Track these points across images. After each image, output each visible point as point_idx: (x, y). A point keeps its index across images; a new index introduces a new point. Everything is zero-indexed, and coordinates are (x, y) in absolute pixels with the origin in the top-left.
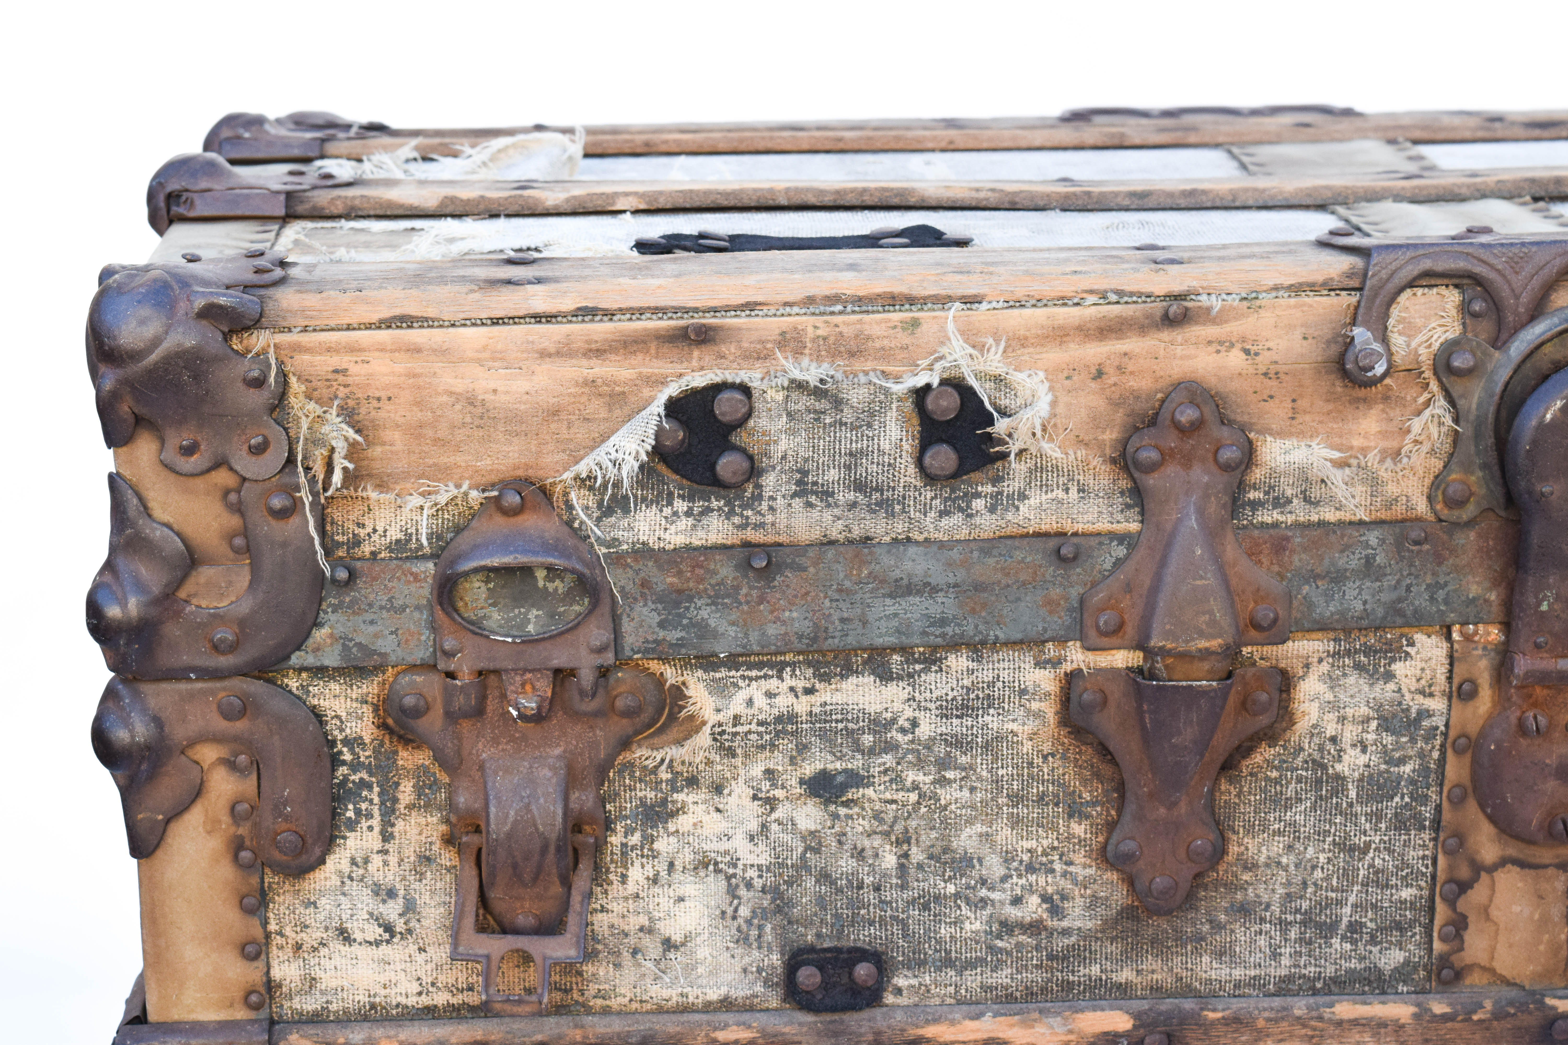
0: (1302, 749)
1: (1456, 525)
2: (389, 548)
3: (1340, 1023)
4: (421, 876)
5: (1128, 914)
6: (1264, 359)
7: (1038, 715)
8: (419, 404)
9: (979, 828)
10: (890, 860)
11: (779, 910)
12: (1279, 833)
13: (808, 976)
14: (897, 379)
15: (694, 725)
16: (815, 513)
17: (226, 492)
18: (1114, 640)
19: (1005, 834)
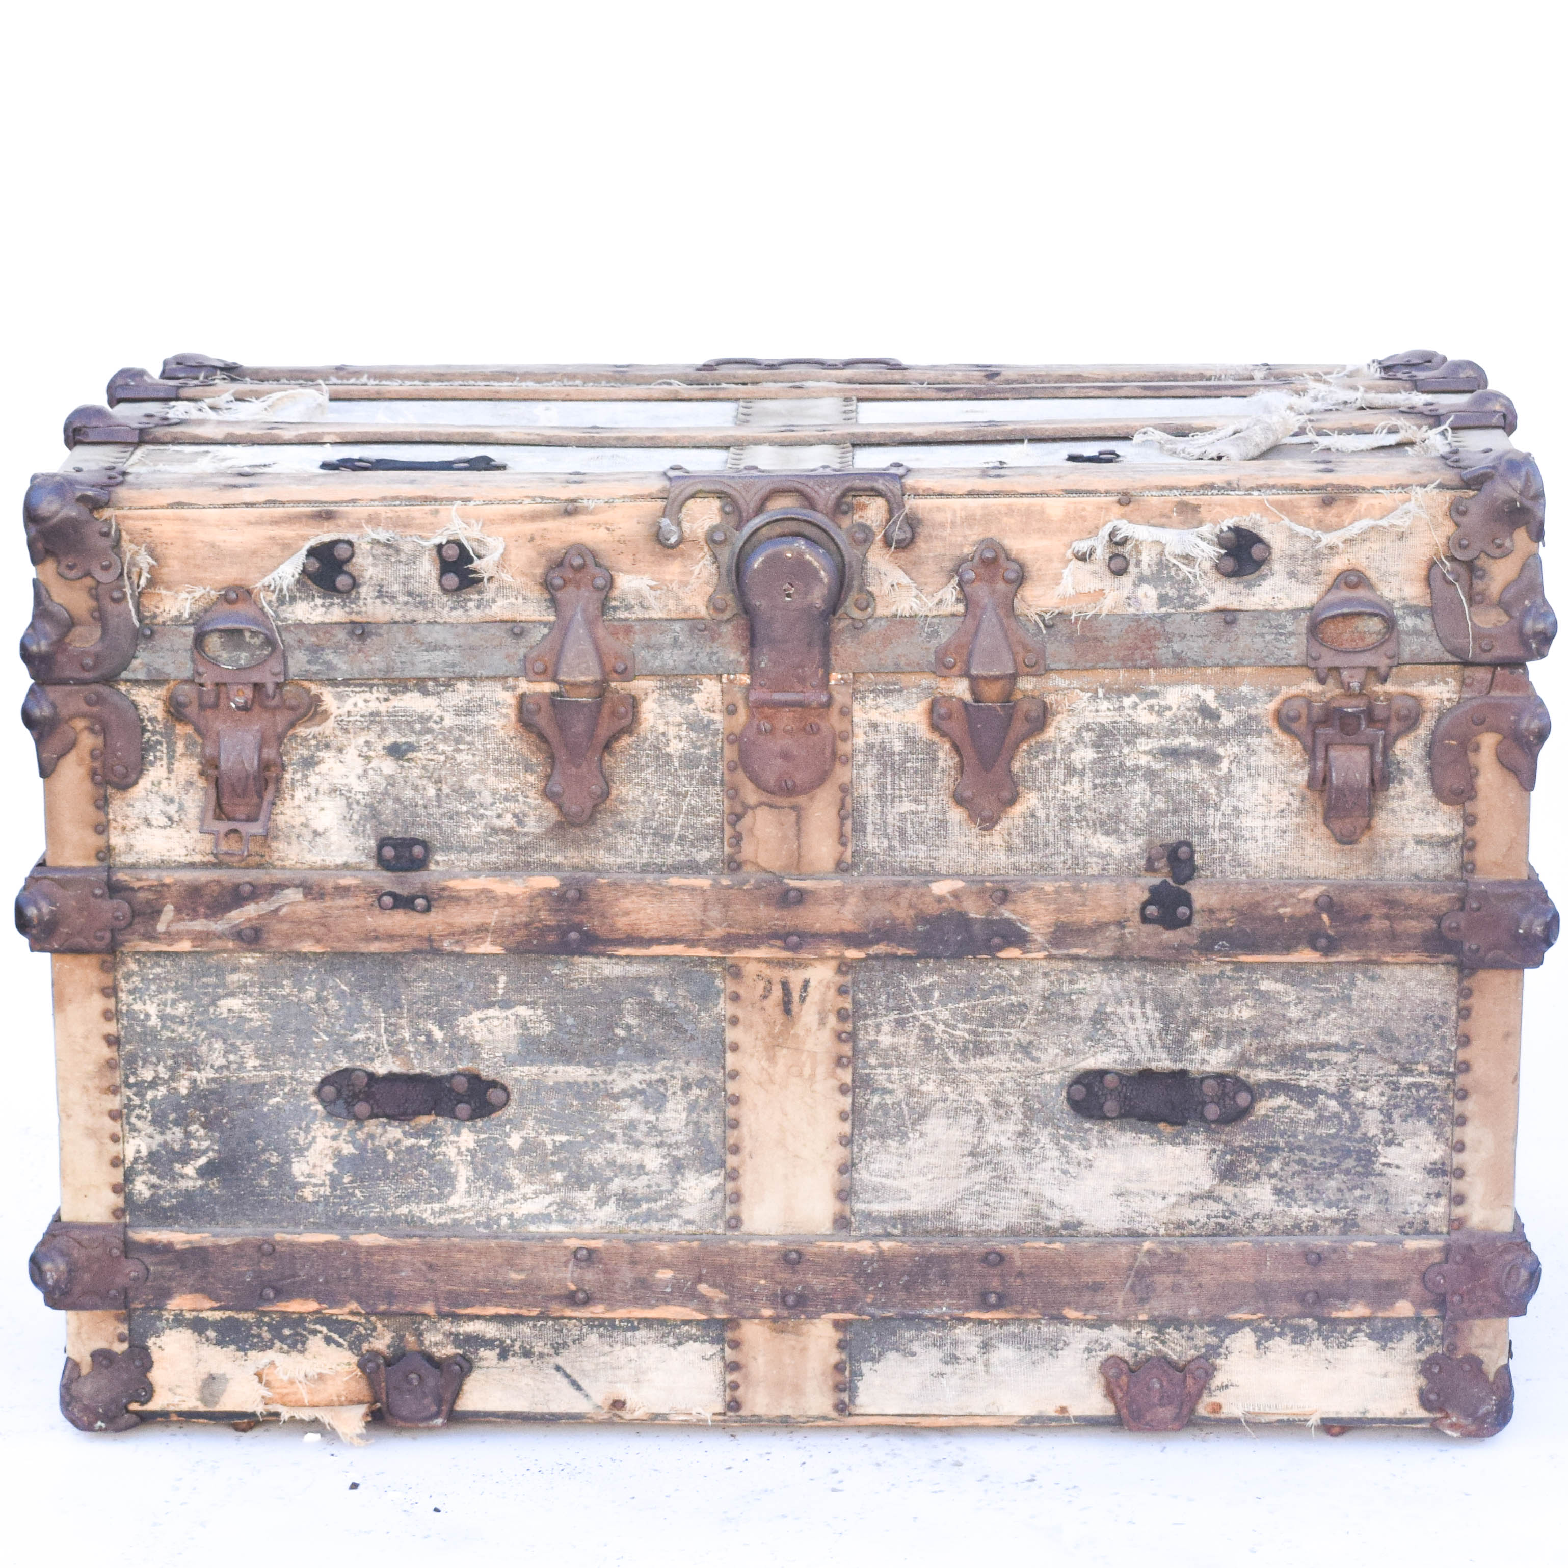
0: (646, 739)
1: (721, 622)
2: (172, 619)
3: (671, 888)
4: (187, 792)
5: (559, 825)
6: (618, 533)
7: (506, 716)
8: (187, 547)
9: (478, 776)
10: (431, 792)
11: (374, 816)
12: (637, 784)
13: (389, 852)
14: (427, 539)
15: (325, 715)
16: (387, 607)
17: (90, 589)
18: (542, 677)
19: (492, 780)
